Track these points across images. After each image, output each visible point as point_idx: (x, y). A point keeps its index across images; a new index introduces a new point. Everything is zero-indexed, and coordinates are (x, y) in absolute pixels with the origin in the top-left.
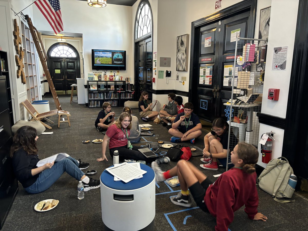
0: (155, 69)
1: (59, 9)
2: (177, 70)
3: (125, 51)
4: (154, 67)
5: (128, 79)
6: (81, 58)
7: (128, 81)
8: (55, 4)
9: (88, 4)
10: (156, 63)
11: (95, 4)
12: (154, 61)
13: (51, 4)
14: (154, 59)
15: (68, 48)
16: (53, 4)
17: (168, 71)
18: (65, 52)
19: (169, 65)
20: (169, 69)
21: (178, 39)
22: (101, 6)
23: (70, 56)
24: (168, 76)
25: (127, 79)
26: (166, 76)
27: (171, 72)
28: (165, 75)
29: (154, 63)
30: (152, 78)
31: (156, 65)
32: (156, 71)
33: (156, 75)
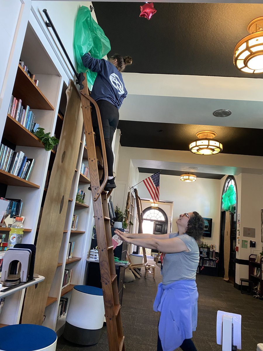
0: (239, 238)
1: (159, 186)
2: (262, 242)
3: (211, 219)
4: (237, 236)
5: (213, 246)
6: (169, 223)
7: (212, 249)
8: (157, 182)
9: (181, 179)
10: (239, 232)
11: (186, 180)
12: (238, 230)
13: (154, 182)
14: (238, 229)
15: (159, 211)
16: (156, 182)
17: (252, 242)
18: (155, 215)
19: (254, 236)
20: (253, 240)
21: (262, 212)
22: (191, 181)
23: (159, 219)
24: (252, 247)
25: (211, 247)
26: (251, 247)
27: (255, 242)
28: (249, 245)
29: (238, 232)
30: (236, 247)
31: (239, 235)
32: (239, 240)
33: (239, 244)
